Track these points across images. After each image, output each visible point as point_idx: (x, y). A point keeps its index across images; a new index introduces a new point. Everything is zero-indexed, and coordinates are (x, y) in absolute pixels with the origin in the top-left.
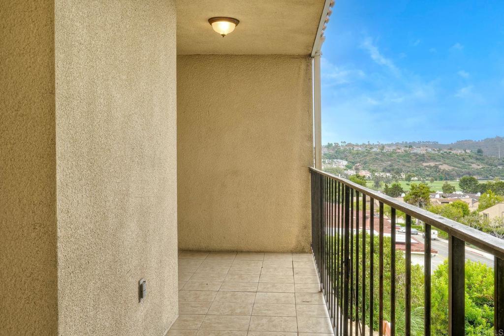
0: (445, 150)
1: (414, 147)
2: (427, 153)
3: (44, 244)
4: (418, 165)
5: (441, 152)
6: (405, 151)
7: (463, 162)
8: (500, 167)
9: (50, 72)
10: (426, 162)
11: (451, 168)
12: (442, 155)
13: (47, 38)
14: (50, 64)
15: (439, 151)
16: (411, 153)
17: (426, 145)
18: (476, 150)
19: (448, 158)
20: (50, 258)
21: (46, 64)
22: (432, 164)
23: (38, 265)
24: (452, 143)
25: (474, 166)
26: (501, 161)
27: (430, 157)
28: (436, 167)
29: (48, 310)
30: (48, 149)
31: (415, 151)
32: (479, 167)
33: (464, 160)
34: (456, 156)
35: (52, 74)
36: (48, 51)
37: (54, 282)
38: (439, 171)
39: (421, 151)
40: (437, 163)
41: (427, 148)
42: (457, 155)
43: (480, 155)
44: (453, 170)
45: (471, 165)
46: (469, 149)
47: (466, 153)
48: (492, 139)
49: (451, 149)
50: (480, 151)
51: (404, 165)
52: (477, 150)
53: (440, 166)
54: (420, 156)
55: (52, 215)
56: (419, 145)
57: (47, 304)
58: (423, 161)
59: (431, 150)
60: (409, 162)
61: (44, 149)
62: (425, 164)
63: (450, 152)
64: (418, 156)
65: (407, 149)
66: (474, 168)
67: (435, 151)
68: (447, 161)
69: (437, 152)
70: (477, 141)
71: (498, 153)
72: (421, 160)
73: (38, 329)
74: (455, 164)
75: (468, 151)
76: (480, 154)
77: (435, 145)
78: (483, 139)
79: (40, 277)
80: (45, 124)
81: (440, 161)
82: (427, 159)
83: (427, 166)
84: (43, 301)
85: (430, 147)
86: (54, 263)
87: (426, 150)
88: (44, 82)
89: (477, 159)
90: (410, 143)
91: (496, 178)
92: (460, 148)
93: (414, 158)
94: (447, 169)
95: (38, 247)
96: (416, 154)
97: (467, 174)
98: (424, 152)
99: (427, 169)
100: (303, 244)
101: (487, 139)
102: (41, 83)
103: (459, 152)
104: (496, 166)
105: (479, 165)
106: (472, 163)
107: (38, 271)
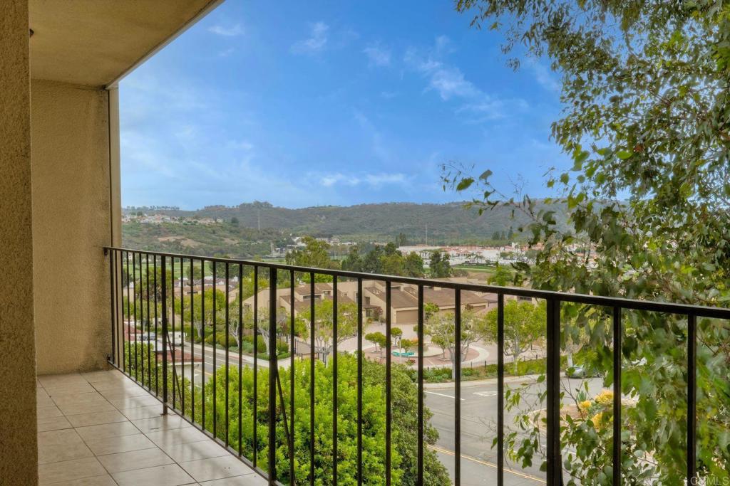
0: (189, 220)
1: (146, 215)
2: (164, 223)
3: (16, 361)
4: (151, 241)
5: (184, 221)
6: (132, 220)
7: (213, 236)
8: (260, 242)
9: (23, 128)
10: (162, 236)
11: (197, 244)
12: (184, 226)
13: (18, 82)
14: (23, 116)
15: (181, 220)
16: (140, 224)
17: (162, 212)
18: (229, 219)
19: (193, 231)
20: (25, 378)
21: (17, 116)
22: (172, 239)
23: (6, 390)
24: (198, 210)
25: (227, 240)
26: (261, 234)
27: (168, 229)
28: (177, 243)
29: (23, 449)
30: (21, 232)
31: (147, 220)
32: (234, 243)
33: (214, 232)
34: (204, 228)
35: (26, 130)
36: (20, 98)
37: (31, 410)
38: (181, 249)
39: (154, 220)
40: (178, 238)
41: (164, 216)
42: (205, 226)
43: (235, 226)
44: (200, 246)
45: (223, 240)
46: (221, 217)
47: (217, 223)
48: (249, 205)
49: (197, 217)
50: (234, 221)
51: (131, 241)
52: (231, 218)
53: (182, 242)
54: (154, 228)
55: (28, 321)
56: (152, 212)
57: (20, 441)
58: (159, 235)
59: (169, 219)
60: (138, 236)
61: (15, 231)
62: (161, 239)
63: (196, 222)
64: (151, 228)
65: (136, 217)
66: (226, 243)
67: (176, 220)
68: (193, 235)
69: (177, 222)
70: (231, 207)
71: (257, 223)
72: (156, 233)
73: (8, 477)
74: (203, 238)
75: (220, 221)
76: (234, 224)
77: (175, 212)
78: (239, 205)
79: (10, 406)
80: (15, 197)
81: (182, 235)
82: (165, 232)
83: (164, 242)
84: (15, 438)
85: (168, 215)
86: (32, 384)
87: (163, 219)
88: (15, 141)
89: (231, 232)
90: (139, 209)
91: (256, 256)
92: (209, 217)
93: (145, 230)
94: (191, 246)
95: (6, 366)
96: (148, 225)
97: (218, 252)
98: (160, 222)
99: (165, 245)
100: (95, 358)
101: (244, 204)
102: (9, 142)
103: (208, 222)
104: (255, 241)
105: (233, 240)
106: (225, 237)
107: (7, 399)
